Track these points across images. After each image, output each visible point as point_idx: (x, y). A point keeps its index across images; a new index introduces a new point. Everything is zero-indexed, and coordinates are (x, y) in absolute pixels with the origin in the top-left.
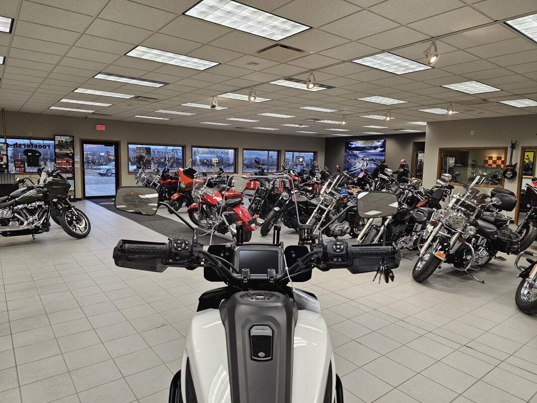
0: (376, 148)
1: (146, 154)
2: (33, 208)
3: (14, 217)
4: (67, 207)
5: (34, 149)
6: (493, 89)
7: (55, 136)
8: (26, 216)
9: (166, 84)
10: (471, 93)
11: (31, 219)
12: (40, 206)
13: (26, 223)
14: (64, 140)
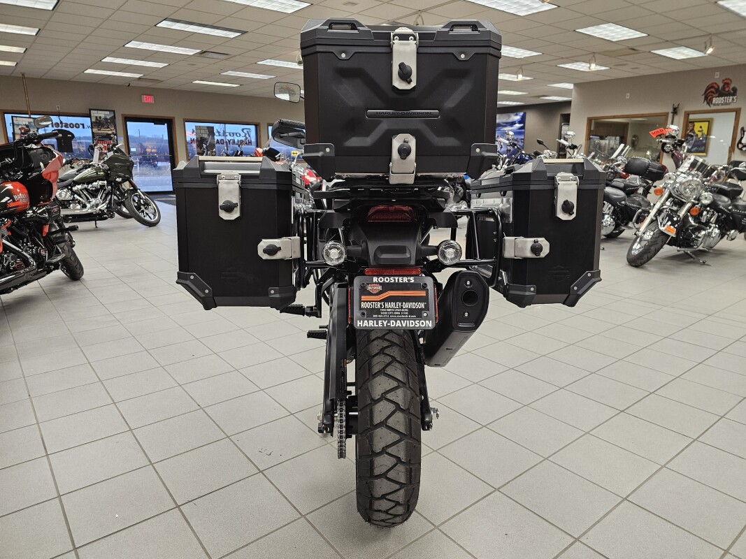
0: (513, 124)
1: (209, 135)
2: (94, 189)
3: (74, 200)
4: (132, 190)
5: (64, 128)
6: (638, 34)
7: (90, 110)
8: (88, 199)
9: (243, 33)
10: (614, 40)
11: (93, 201)
12: (102, 187)
13: (88, 206)
14: (103, 116)
